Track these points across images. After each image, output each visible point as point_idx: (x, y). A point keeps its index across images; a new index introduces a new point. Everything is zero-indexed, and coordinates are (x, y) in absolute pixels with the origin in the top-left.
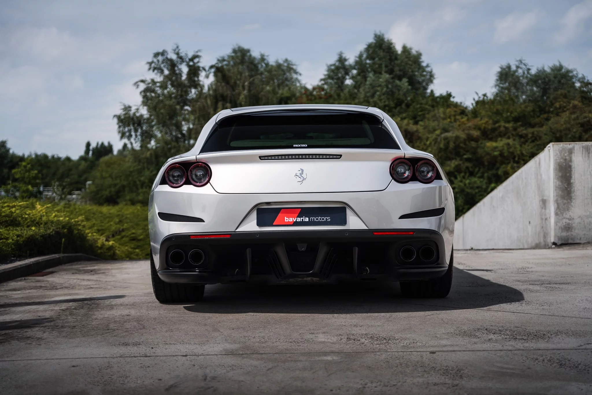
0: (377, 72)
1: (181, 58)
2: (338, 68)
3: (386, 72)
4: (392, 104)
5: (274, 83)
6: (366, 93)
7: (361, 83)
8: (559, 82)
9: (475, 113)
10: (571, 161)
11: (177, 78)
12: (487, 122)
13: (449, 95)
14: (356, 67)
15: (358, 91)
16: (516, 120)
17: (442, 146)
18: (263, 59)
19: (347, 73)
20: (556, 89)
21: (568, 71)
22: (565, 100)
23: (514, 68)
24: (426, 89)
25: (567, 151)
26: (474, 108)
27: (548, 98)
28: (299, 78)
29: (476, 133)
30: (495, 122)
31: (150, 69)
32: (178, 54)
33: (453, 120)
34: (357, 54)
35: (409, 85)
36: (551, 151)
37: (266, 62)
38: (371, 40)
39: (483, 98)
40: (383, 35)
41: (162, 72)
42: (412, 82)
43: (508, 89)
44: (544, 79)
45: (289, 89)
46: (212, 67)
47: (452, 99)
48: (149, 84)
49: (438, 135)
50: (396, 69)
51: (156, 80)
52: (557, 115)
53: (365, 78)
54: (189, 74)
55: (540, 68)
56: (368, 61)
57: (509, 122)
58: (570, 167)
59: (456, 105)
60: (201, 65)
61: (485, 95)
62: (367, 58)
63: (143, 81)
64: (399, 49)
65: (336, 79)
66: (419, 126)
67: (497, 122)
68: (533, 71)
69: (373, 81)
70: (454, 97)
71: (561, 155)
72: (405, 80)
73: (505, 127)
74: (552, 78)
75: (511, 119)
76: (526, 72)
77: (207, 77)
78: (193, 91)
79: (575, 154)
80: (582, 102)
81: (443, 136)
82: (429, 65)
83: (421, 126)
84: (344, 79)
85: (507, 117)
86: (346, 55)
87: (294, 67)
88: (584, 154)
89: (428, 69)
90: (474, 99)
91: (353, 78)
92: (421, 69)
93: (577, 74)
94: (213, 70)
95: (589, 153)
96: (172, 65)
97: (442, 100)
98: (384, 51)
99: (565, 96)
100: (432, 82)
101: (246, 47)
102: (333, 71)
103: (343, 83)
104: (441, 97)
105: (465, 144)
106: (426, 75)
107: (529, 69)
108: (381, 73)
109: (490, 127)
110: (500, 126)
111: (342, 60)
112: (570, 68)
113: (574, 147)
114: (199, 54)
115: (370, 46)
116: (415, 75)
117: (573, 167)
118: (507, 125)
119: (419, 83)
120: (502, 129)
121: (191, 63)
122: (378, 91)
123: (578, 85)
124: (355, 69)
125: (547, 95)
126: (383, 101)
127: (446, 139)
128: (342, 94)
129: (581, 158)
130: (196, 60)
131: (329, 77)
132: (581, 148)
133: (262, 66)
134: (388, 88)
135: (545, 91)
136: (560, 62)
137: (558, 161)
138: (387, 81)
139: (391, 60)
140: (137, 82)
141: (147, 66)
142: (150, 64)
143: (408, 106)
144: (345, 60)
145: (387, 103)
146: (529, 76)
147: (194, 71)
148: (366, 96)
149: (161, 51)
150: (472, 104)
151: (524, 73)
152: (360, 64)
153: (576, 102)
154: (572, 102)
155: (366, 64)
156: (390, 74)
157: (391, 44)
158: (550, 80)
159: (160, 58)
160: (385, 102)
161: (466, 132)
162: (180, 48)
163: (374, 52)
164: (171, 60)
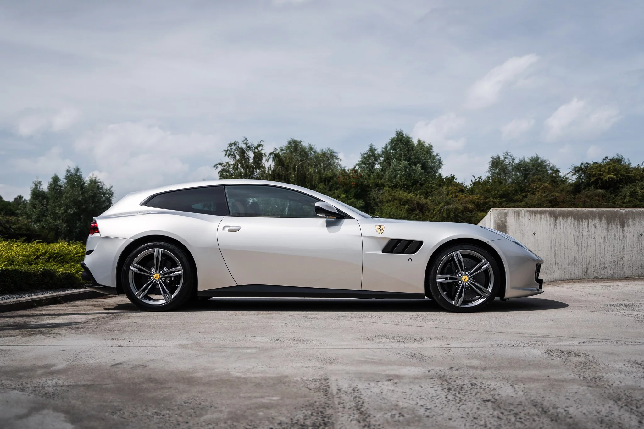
0: (399, 160)
1: (249, 147)
2: (369, 156)
3: (405, 160)
4: (409, 183)
5: (321, 166)
6: (390, 176)
7: (387, 168)
8: (537, 169)
9: (472, 191)
10: (506, 222)
11: (245, 162)
12: (479, 198)
13: (453, 177)
14: (383, 156)
15: (385, 173)
16: (501, 197)
17: (445, 215)
18: (311, 148)
19: (376, 160)
20: (534, 175)
21: (543, 162)
22: (539, 183)
23: (502, 158)
24: (436, 172)
25: (503, 215)
26: (472, 187)
27: (528, 181)
28: (340, 162)
29: (471, 206)
30: (486, 198)
31: (226, 155)
32: (246, 144)
33: (454, 196)
34: (384, 145)
35: (422, 169)
36: (492, 214)
37: (314, 150)
38: (394, 135)
39: (479, 180)
40: (402, 132)
41: (235, 157)
42: (424, 167)
43: (499, 174)
44: (525, 167)
45: (332, 170)
46: (271, 154)
47: (455, 180)
48: (225, 166)
49: (442, 207)
50: (413, 157)
51: (230, 163)
52: (533, 194)
53: (389, 164)
54: (254, 158)
55: (521, 158)
56: (392, 151)
57: (496, 198)
58: (505, 226)
59: (457, 185)
60: (263, 152)
61: (480, 178)
62: (391, 149)
63: (220, 164)
64: (415, 142)
65: (368, 164)
66: (428, 200)
67: (487, 198)
68: (517, 161)
69: (396, 166)
70: (456, 179)
71: (498, 217)
72: (419, 165)
73: (493, 201)
74: (531, 167)
75: (498, 196)
76: (511, 161)
77: (267, 160)
78: (258, 171)
79: (509, 217)
80: (552, 185)
81: (445, 207)
82: (438, 155)
83: (430, 200)
84: (374, 164)
85: (495, 195)
86: (375, 146)
87: (336, 154)
88: (515, 217)
89: (437, 158)
90: (472, 181)
91: (380, 163)
92: (432, 157)
93: (549, 164)
94: (272, 156)
95: (519, 217)
96: (242, 153)
97: (447, 181)
98: (403, 144)
99: (540, 180)
100: (440, 167)
101: (298, 139)
102: (365, 158)
103: (373, 167)
104: (447, 178)
105: (462, 214)
106: (437, 162)
107: (513, 159)
108: (400, 160)
109: (482, 201)
110: (489, 201)
111: (372, 150)
112: (544, 159)
113: (508, 212)
114: (262, 143)
115: (393, 140)
116: (427, 162)
117: (507, 226)
118: (495, 201)
119: (432, 168)
120: (491, 203)
121: (256, 151)
122: (398, 174)
123: (550, 172)
124: (382, 157)
125: (528, 179)
126: (403, 181)
127: (447, 210)
128: (372, 176)
129: (513, 220)
130: (260, 148)
131: (363, 162)
132: (514, 213)
133: (311, 153)
134: (406, 171)
135: (525, 176)
136: (537, 155)
137: (497, 222)
138: (405, 167)
139: (408, 150)
140: (216, 165)
141: (224, 153)
142: (227, 151)
143: (422, 185)
144: (375, 150)
145: (405, 183)
146: (514, 164)
147: (259, 157)
148: (390, 177)
149: (233, 142)
150: (471, 184)
151: (510, 162)
152: (385, 152)
153: (546, 184)
154: (543, 184)
155: (390, 153)
156: (408, 161)
157: (409, 138)
158: (529, 168)
159: (233, 147)
160: (404, 182)
161: (464, 205)
162: (247, 139)
163: (396, 144)
164: (242, 148)
